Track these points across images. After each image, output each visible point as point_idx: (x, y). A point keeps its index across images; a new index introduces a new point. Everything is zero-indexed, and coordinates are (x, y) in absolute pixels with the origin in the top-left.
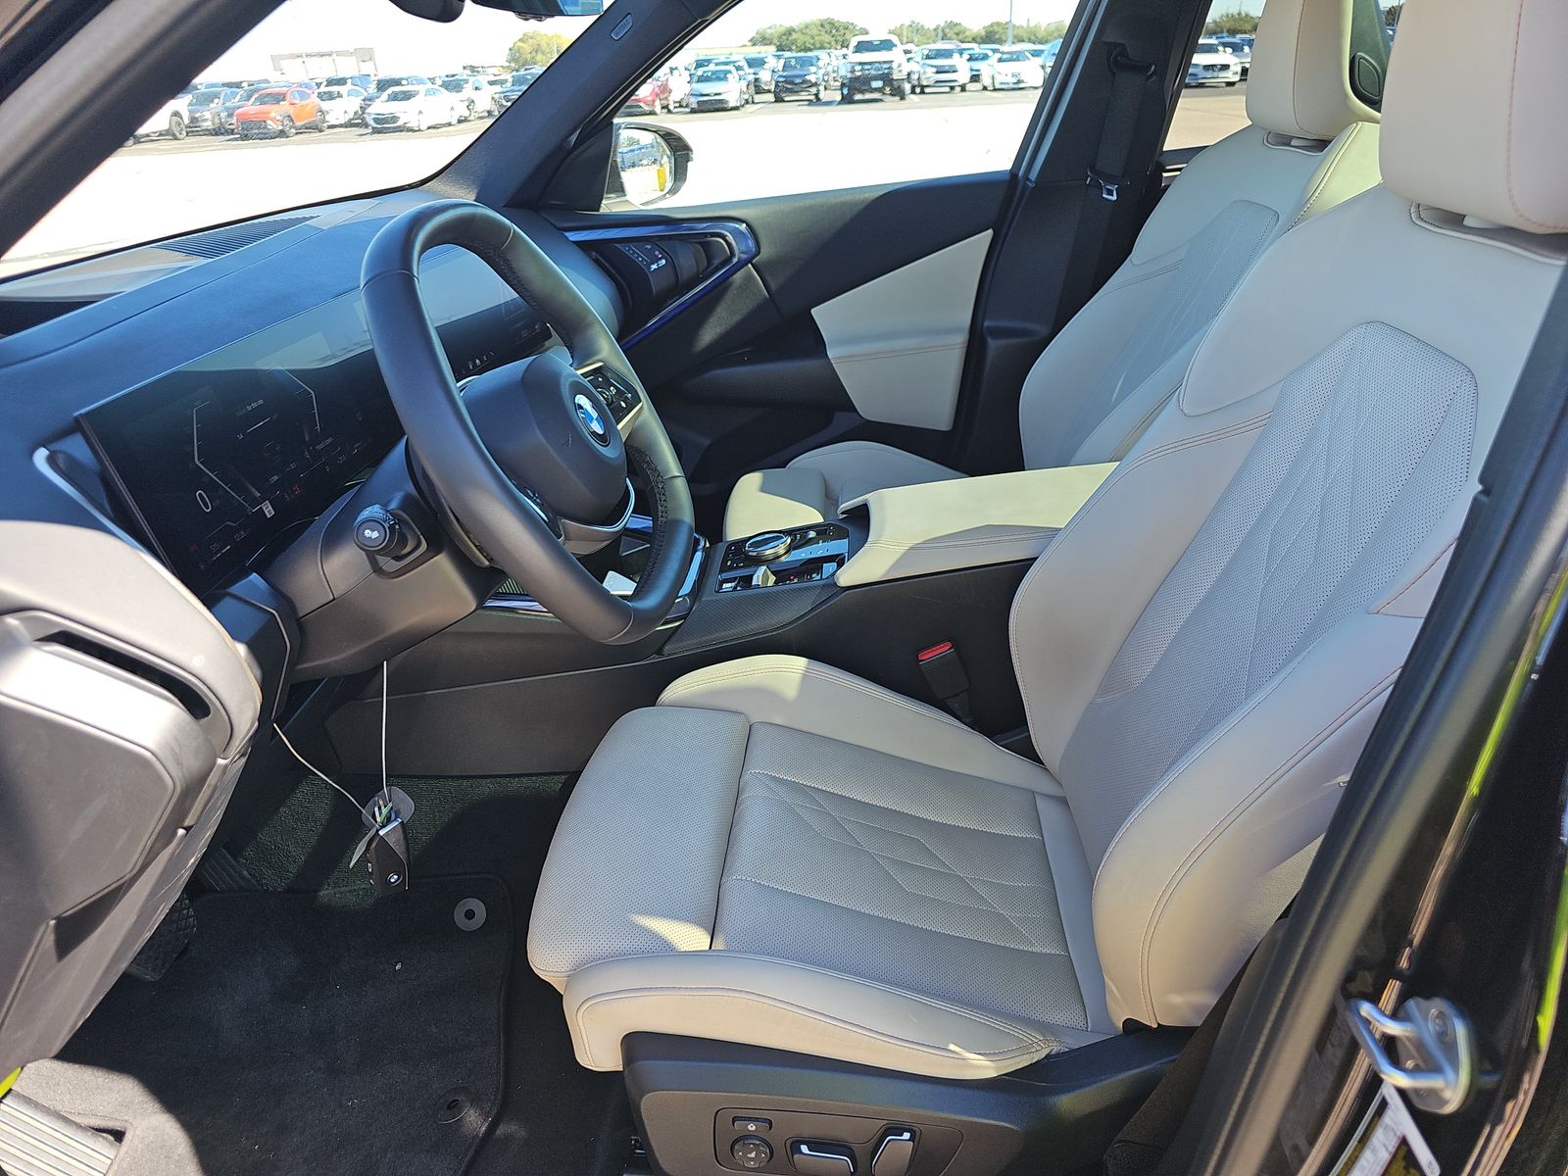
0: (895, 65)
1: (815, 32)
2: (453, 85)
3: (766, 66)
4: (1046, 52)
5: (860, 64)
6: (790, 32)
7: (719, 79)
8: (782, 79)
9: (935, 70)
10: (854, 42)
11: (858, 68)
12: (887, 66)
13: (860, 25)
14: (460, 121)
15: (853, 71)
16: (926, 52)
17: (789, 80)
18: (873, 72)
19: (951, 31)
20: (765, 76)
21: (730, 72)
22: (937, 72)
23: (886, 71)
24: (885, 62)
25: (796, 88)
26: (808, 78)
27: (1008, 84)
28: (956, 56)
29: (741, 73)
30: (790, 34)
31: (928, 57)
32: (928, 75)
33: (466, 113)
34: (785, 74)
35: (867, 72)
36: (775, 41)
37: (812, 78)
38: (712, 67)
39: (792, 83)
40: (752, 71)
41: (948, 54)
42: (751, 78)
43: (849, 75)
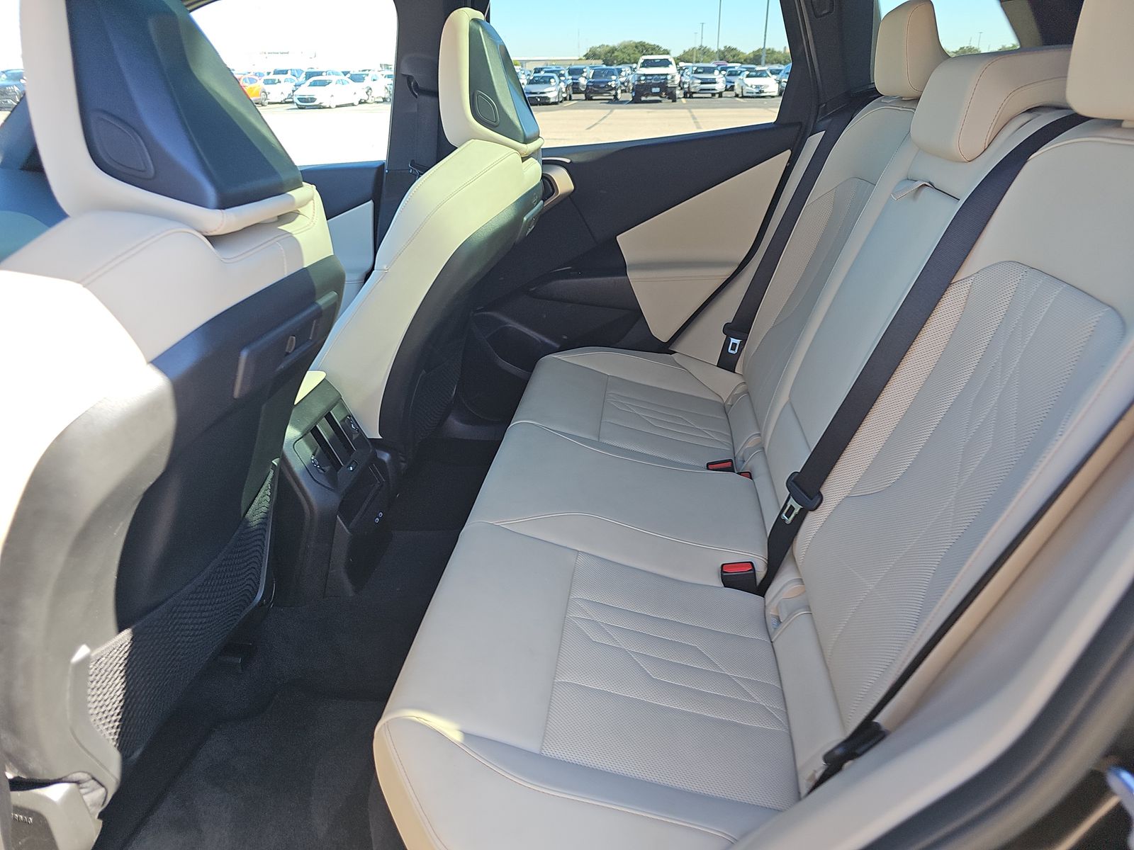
0: (669, 77)
2: (357, 78)
3: (585, 75)
4: (783, 72)
5: (644, 75)
6: (613, 50)
7: (545, 82)
8: (591, 84)
9: (700, 81)
10: (641, 61)
11: (643, 78)
12: (664, 77)
13: (664, 47)
14: (360, 103)
15: (639, 80)
16: (695, 69)
17: (595, 85)
18: (653, 81)
19: (728, 55)
20: (583, 81)
21: (553, 77)
22: (702, 83)
23: (663, 81)
24: (662, 75)
25: (601, 91)
26: (609, 84)
27: (753, 93)
28: (716, 72)
29: (562, 78)
30: (613, 53)
31: (696, 72)
32: (695, 85)
33: (365, 97)
34: (593, 80)
35: (648, 81)
37: (613, 84)
38: (542, 73)
39: (598, 87)
40: (570, 77)
41: (711, 70)
42: (570, 82)
43: (636, 83)
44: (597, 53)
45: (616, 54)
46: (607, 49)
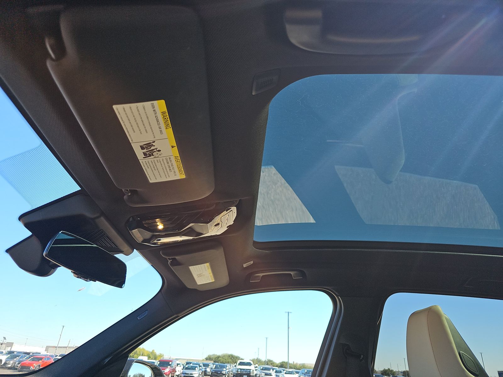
0: (251, 371)
1: (227, 358)
3: (209, 367)
4: (300, 372)
5: (240, 369)
6: (219, 357)
7: (193, 369)
8: (214, 371)
9: (264, 374)
10: (238, 362)
11: (239, 370)
12: (249, 370)
13: (241, 357)
15: (237, 371)
16: (262, 368)
17: (216, 372)
18: (244, 372)
19: (269, 362)
20: (208, 370)
21: (197, 367)
22: (265, 375)
23: (248, 372)
24: (248, 369)
25: (218, 375)
26: (222, 372)
28: (271, 370)
29: (201, 368)
30: (219, 358)
31: (262, 369)
32: (262, 375)
34: (215, 370)
35: (242, 372)
36: (214, 359)
37: (224, 372)
38: (191, 365)
39: (217, 373)
40: (204, 368)
41: (269, 369)
42: (204, 370)
43: (236, 372)
44: (211, 357)
45: (220, 358)
46: (216, 356)
